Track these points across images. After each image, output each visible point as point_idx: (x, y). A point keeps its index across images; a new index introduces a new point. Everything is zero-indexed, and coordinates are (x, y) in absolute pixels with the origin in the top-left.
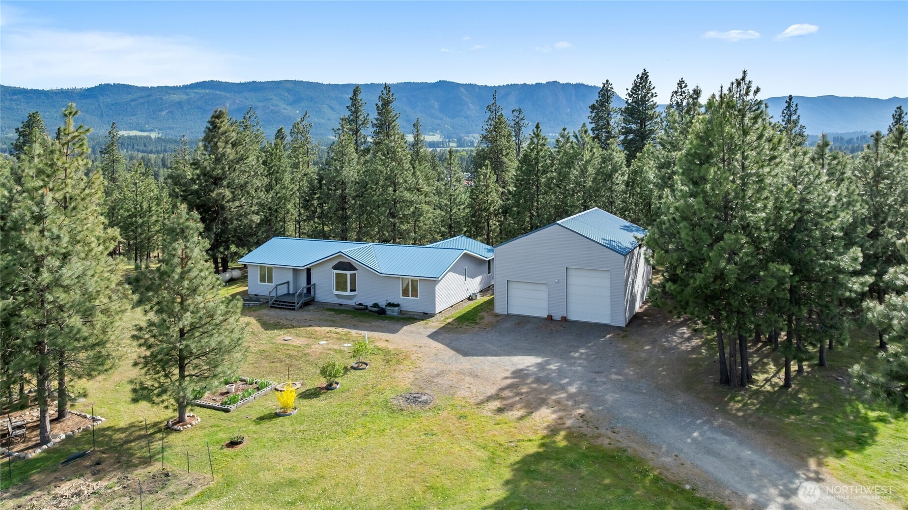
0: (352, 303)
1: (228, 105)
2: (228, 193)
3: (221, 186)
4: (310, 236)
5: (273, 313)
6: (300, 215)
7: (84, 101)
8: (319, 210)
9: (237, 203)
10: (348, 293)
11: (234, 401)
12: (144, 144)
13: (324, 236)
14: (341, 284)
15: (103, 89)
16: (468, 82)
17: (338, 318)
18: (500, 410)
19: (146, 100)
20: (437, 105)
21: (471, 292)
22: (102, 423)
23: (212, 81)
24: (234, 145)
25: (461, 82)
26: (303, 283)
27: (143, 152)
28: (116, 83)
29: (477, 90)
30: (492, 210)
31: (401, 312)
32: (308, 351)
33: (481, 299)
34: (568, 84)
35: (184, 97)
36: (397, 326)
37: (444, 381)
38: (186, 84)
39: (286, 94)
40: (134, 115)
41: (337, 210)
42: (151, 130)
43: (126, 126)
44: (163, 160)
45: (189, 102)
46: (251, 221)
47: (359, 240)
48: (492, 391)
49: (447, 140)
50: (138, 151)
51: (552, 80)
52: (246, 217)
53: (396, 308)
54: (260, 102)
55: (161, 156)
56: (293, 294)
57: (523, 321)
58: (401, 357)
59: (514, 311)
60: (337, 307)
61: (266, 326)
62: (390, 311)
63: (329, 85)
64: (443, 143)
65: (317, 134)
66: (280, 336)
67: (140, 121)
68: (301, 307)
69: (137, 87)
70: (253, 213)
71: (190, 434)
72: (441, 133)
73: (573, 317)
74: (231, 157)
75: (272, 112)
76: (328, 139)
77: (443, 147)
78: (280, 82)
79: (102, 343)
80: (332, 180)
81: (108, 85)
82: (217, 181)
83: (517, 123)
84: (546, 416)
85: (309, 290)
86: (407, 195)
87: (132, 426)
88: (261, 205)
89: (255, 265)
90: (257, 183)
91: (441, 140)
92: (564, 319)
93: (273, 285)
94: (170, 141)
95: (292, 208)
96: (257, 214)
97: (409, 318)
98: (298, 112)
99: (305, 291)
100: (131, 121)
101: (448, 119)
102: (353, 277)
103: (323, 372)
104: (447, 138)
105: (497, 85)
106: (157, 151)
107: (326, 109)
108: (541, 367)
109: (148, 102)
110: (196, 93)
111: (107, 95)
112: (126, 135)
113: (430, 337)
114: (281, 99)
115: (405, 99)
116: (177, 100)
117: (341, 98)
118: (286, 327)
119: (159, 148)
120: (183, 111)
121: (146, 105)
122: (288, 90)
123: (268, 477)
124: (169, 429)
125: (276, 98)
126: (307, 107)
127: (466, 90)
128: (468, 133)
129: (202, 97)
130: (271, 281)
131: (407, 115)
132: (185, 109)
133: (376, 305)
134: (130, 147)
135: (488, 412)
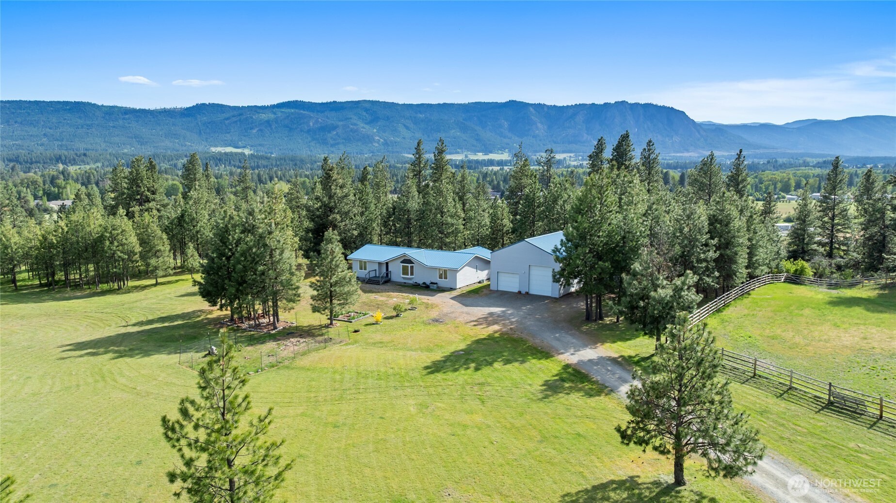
0: (411, 282)
1: (311, 124)
2: (338, 217)
3: (334, 213)
4: (387, 245)
5: (368, 285)
6: (381, 231)
7: (184, 120)
8: (393, 228)
9: (344, 223)
10: (409, 276)
11: (354, 318)
12: (239, 160)
13: (396, 244)
14: (405, 271)
15: (200, 109)
17: (403, 289)
18: (475, 325)
19: (238, 119)
20: (506, 125)
21: (480, 279)
23: (297, 101)
24: (341, 187)
25: (530, 102)
26: (384, 270)
27: (240, 167)
28: (211, 102)
29: (546, 109)
30: (504, 231)
31: (438, 287)
32: (387, 302)
33: (486, 283)
34: (637, 104)
35: (272, 116)
36: (434, 294)
37: (453, 315)
38: (273, 104)
39: (364, 114)
40: (228, 133)
41: (405, 228)
42: (244, 147)
43: (222, 143)
44: (259, 176)
45: (276, 120)
46: (353, 234)
47: (419, 247)
48: (475, 319)
49: (515, 159)
50: (235, 166)
51: (620, 100)
52: (349, 231)
53: (435, 285)
54: (341, 120)
55: (256, 171)
56: (379, 277)
57: (504, 293)
58: (434, 306)
59: (500, 289)
60: (403, 284)
61: (366, 291)
62: (432, 286)
63: (404, 104)
64: (510, 162)
65: (393, 152)
66: (372, 296)
67: (234, 138)
68: (383, 283)
69: (229, 107)
70: (353, 229)
71: (336, 329)
72: (510, 151)
73: (532, 292)
74: (339, 195)
75: (351, 130)
76: (403, 157)
77: (511, 166)
78: (359, 102)
79: (297, 288)
80: (401, 209)
81: (204, 104)
82: (332, 210)
83: (549, 160)
84: (496, 327)
85: (387, 274)
86: (449, 219)
87: (309, 326)
88: (358, 225)
89: (356, 260)
90: (355, 210)
91: (509, 158)
92: (527, 293)
93: (367, 271)
94: (262, 157)
95: (376, 227)
96: (355, 230)
97: (443, 290)
98: (375, 130)
99: (385, 275)
100: (226, 138)
101: (517, 138)
102: (412, 267)
103: (395, 309)
104: (516, 156)
105: (565, 105)
106: (251, 167)
107: (401, 128)
108: (503, 312)
109: (240, 120)
110: (282, 112)
111: (204, 113)
112: (223, 151)
113: (451, 298)
114: (360, 118)
115: (475, 119)
116: (266, 119)
117: (415, 118)
118: (375, 292)
119: (252, 164)
120: (272, 129)
121: (238, 123)
122: (366, 110)
123: (372, 341)
124: (327, 326)
125: (355, 118)
126: (384, 126)
127: (535, 110)
128: (536, 151)
129: (288, 117)
130: (365, 269)
131: (477, 134)
132: (273, 127)
133: (424, 283)
134: (227, 163)
135: (469, 325)
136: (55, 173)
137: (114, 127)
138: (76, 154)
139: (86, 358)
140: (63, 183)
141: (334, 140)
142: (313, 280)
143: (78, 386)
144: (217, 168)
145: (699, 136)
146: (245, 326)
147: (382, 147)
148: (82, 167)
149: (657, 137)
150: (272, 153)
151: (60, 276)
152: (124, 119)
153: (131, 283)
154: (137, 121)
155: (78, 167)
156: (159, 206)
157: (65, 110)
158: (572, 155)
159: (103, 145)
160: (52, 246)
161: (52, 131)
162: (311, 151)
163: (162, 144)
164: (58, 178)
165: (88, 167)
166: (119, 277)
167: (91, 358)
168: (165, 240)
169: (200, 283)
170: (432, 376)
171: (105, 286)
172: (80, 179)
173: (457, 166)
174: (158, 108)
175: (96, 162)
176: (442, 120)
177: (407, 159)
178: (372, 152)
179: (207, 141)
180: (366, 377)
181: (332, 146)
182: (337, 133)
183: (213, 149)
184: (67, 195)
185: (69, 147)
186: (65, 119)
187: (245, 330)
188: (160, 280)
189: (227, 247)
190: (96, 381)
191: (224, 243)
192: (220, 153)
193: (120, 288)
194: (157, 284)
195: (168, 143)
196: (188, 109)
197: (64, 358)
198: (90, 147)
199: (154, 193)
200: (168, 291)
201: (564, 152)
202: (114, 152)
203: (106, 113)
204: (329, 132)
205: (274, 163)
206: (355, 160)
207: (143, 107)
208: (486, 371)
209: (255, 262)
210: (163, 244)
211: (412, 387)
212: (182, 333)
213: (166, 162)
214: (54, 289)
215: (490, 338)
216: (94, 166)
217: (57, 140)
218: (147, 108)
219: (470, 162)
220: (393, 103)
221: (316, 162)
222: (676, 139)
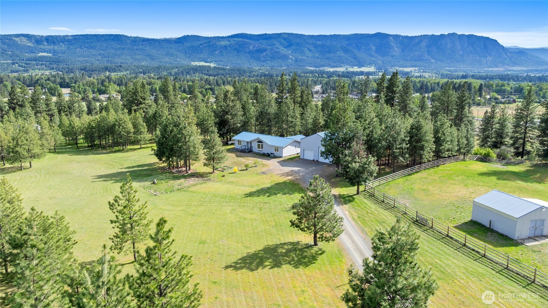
0: (261, 152)
1: (251, 48)
3: (228, 115)
5: (240, 153)
7: (176, 45)
9: (233, 120)
10: (261, 149)
11: (225, 170)
12: (207, 70)
14: (259, 147)
15: (186, 38)
16: (395, 34)
17: (256, 156)
18: (280, 176)
20: (374, 48)
21: (296, 152)
22: (198, 171)
23: (243, 33)
25: (391, 34)
26: (249, 146)
27: (207, 75)
29: (401, 38)
32: (245, 162)
34: (463, 35)
35: (228, 43)
37: (273, 171)
38: (228, 35)
39: (284, 41)
40: (202, 53)
42: (211, 62)
45: (230, 46)
46: (237, 126)
48: (282, 173)
49: (378, 71)
50: (204, 74)
51: (452, 33)
52: (236, 124)
53: (273, 155)
54: (269, 46)
55: (216, 78)
56: (246, 149)
58: (267, 165)
59: (305, 158)
60: (258, 154)
61: (237, 156)
62: (271, 155)
63: (309, 35)
64: (374, 73)
65: (300, 66)
66: (240, 159)
67: (205, 56)
68: (248, 152)
69: (203, 37)
70: (238, 123)
71: (215, 174)
72: (375, 66)
73: (319, 160)
74: (231, 105)
75: (275, 52)
76: (306, 69)
77: (375, 75)
78: (280, 34)
79: (198, 154)
81: (188, 36)
84: (290, 178)
85: (251, 148)
87: (203, 172)
88: (241, 120)
89: (237, 140)
90: (240, 113)
91: (375, 70)
92: (317, 161)
94: (221, 69)
96: (240, 123)
97: (275, 157)
98: (290, 52)
100: (200, 57)
101: (380, 57)
102: (262, 145)
103: (245, 166)
104: (379, 69)
105: (414, 35)
106: (214, 75)
107: (306, 51)
108: (299, 170)
109: (209, 46)
110: (234, 40)
111: (188, 41)
112: (198, 65)
113: (278, 162)
114: (281, 44)
115: (354, 44)
116: (224, 45)
117: (315, 44)
118: (242, 157)
119: (215, 73)
120: (227, 51)
121: (208, 47)
122: (285, 39)
123: (228, 181)
124: (211, 173)
125: (278, 44)
126: (295, 49)
127: (394, 39)
128: (392, 66)
129: (237, 43)
130: (241, 145)
131: (355, 55)
132: (228, 50)
133: (268, 153)
134: (200, 72)
135: (277, 176)
136: (104, 78)
137: (137, 49)
138: (116, 66)
139: (101, 182)
140: (108, 84)
141: (265, 58)
142: (205, 150)
143: (96, 193)
144: (194, 75)
145: (506, 57)
146: (174, 171)
147: (294, 63)
148: (119, 73)
149: (476, 57)
150: (227, 66)
151: (97, 142)
152: (142, 44)
153: (129, 147)
154: (150, 46)
155: (117, 73)
156: (146, 107)
157: (110, 39)
158: (416, 68)
159: (131, 60)
160: (93, 128)
161: (103, 52)
162: (250, 65)
163: (164, 60)
164: (105, 81)
165: (122, 73)
166: (124, 144)
167: (104, 182)
168: (145, 126)
169: (155, 150)
170: (246, 198)
171: (117, 148)
172: (117, 81)
173: (339, 76)
174: (162, 38)
175: (127, 70)
176: (332, 45)
177: (308, 71)
178: (287, 66)
179: (189, 58)
180: (216, 197)
181: (263, 61)
182: (266, 54)
183: (193, 63)
184: (109, 91)
185: (112, 62)
186: (110, 45)
187: (174, 173)
188: (142, 146)
189: (166, 134)
190: (104, 192)
191: (165, 131)
192: (196, 66)
193: (123, 150)
194: (141, 148)
195: (167, 59)
196: (179, 39)
197: (93, 182)
198: (123, 61)
199: (144, 99)
200: (145, 152)
201: (411, 66)
202: (136, 65)
203: (133, 41)
204: (262, 53)
205: (228, 73)
206: (276, 71)
207: (153, 38)
208: (273, 197)
209: (178, 141)
210: (144, 128)
211: (234, 202)
212: (145, 173)
213: (165, 71)
214: (93, 149)
215: (285, 183)
216: (125, 73)
217: (106, 57)
218: (156, 38)
219: (348, 73)
220: (302, 34)
221: (252, 72)
222: (490, 58)
